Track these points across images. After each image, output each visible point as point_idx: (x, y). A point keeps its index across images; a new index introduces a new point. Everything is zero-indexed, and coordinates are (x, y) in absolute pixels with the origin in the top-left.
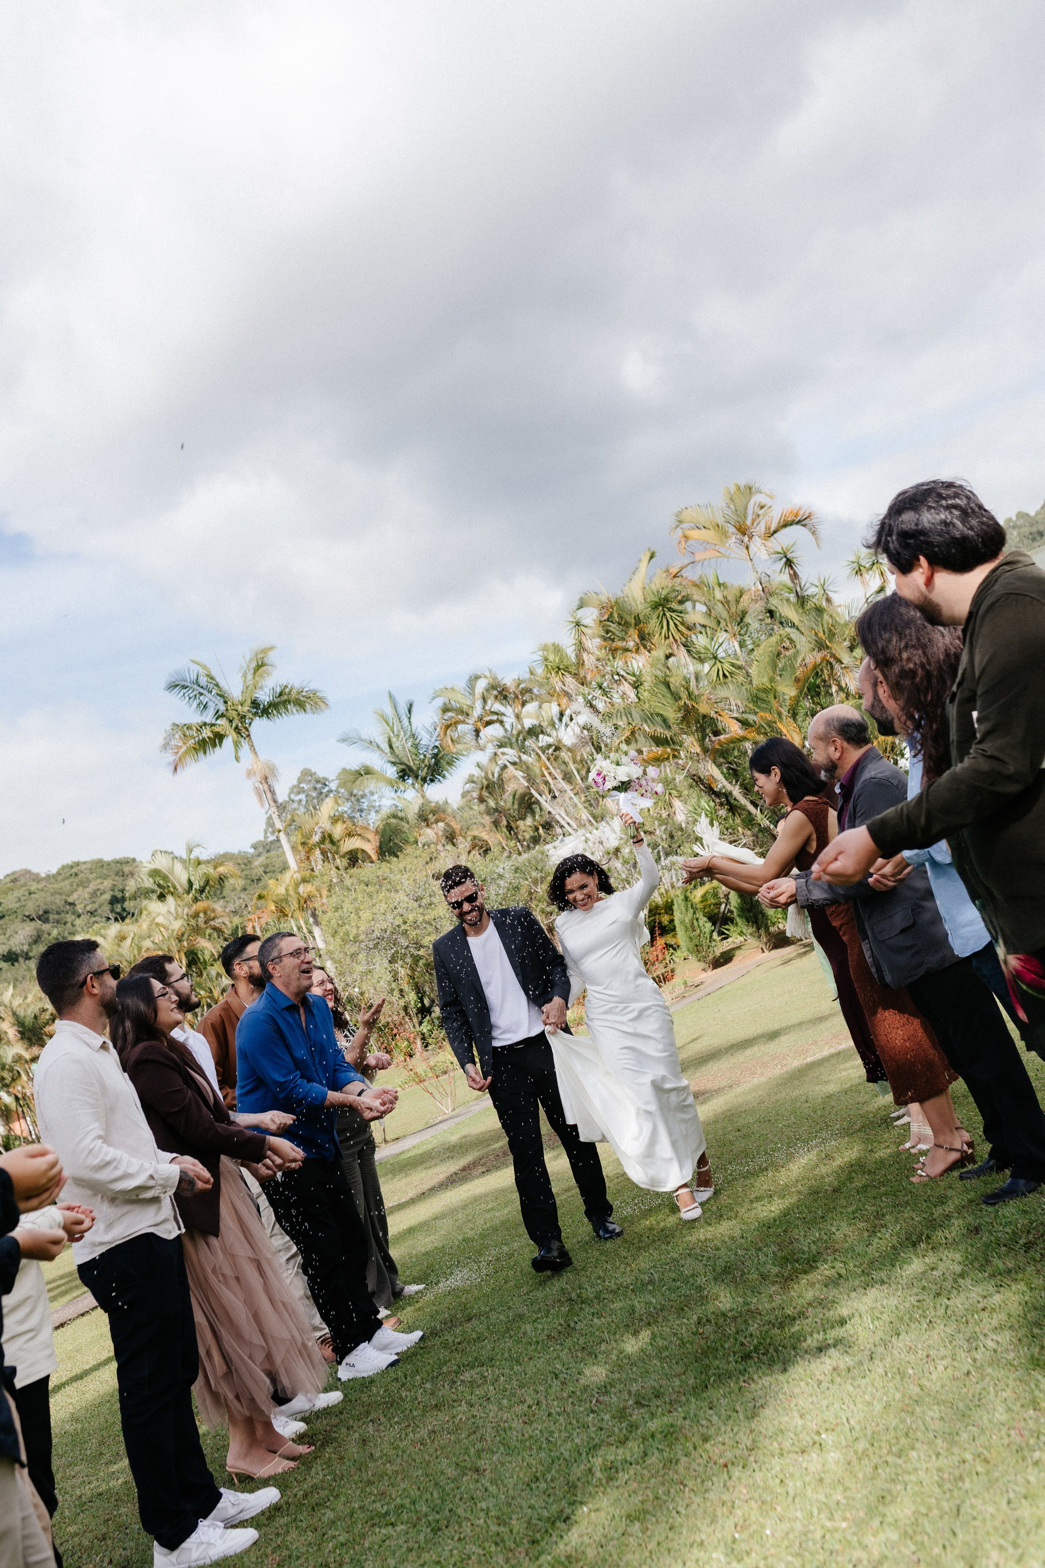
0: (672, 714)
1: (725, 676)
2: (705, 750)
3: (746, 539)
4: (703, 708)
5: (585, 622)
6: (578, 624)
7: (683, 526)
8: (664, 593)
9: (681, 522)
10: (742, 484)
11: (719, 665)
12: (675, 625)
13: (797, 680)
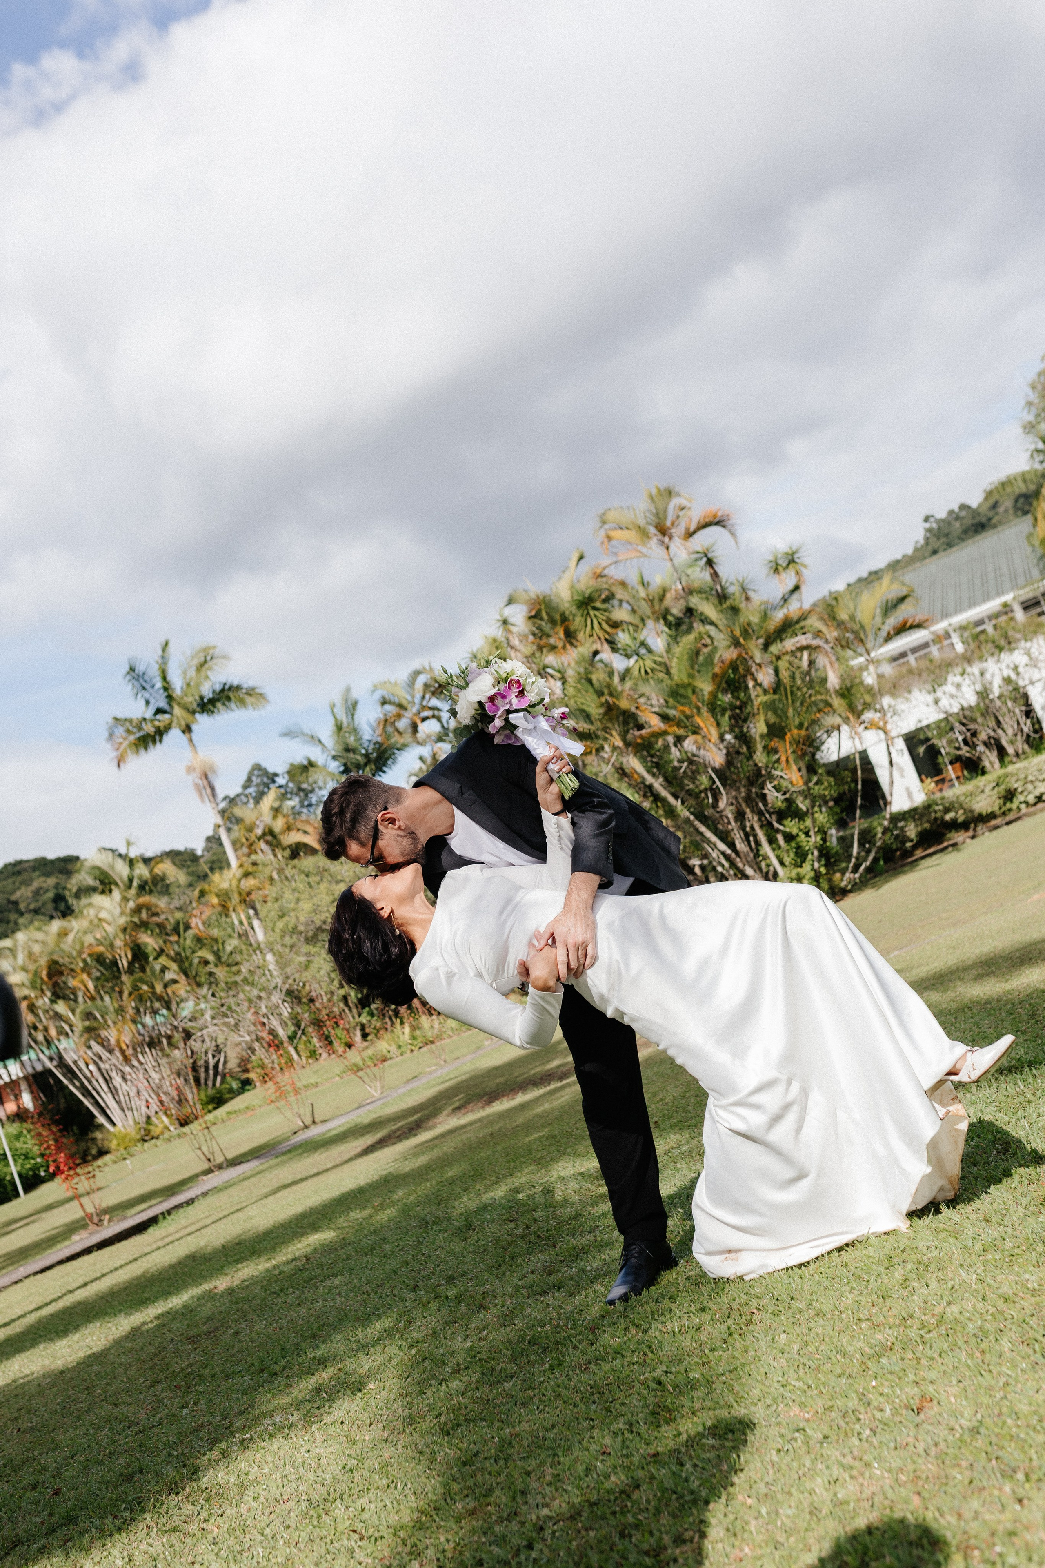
0: (596, 711)
1: (646, 672)
2: (627, 744)
3: (666, 539)
4: (624, 704)
5: (511, 620)
6: (505, 622)
7: (607, 526)
8: (587, 593)
9: (604, 523)
10: (662, 486)
11: (641, 662)
12: (600, 624)
13: (715, 676)
